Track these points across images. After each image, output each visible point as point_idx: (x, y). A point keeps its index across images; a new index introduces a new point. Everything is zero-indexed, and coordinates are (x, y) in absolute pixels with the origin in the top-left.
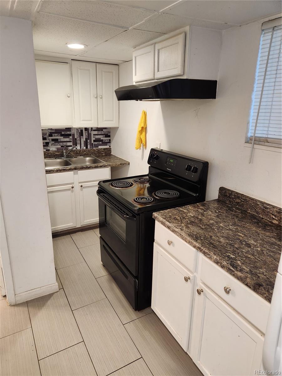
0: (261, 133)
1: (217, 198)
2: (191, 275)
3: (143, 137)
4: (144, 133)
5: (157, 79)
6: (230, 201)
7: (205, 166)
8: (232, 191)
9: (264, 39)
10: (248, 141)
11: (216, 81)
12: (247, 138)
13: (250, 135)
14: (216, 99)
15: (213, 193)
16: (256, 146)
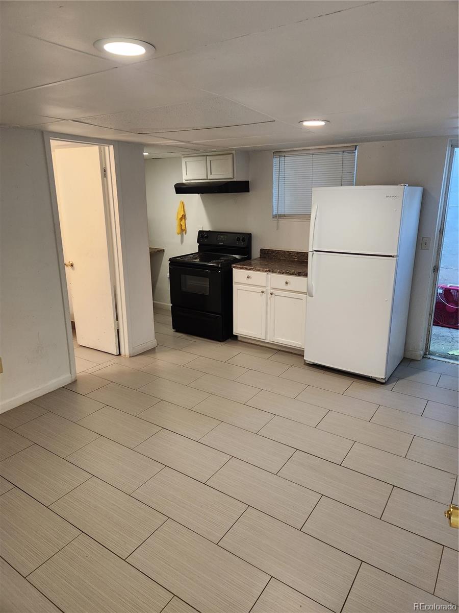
0: (281, 212)
1: (259, 256)
2: (264, 289)
3: (182, 223)
4: (183, 220)
5: (210, 179)
6: (269, 256)
7: (249, 236)
8: (269, 250)
9: (276, 161)
10: (275, 217)
11: (249, 181)
12: (273, 215)
13: (274, 213)
14: (250, 193)
15: (256, 253)
16: (279, 219)
